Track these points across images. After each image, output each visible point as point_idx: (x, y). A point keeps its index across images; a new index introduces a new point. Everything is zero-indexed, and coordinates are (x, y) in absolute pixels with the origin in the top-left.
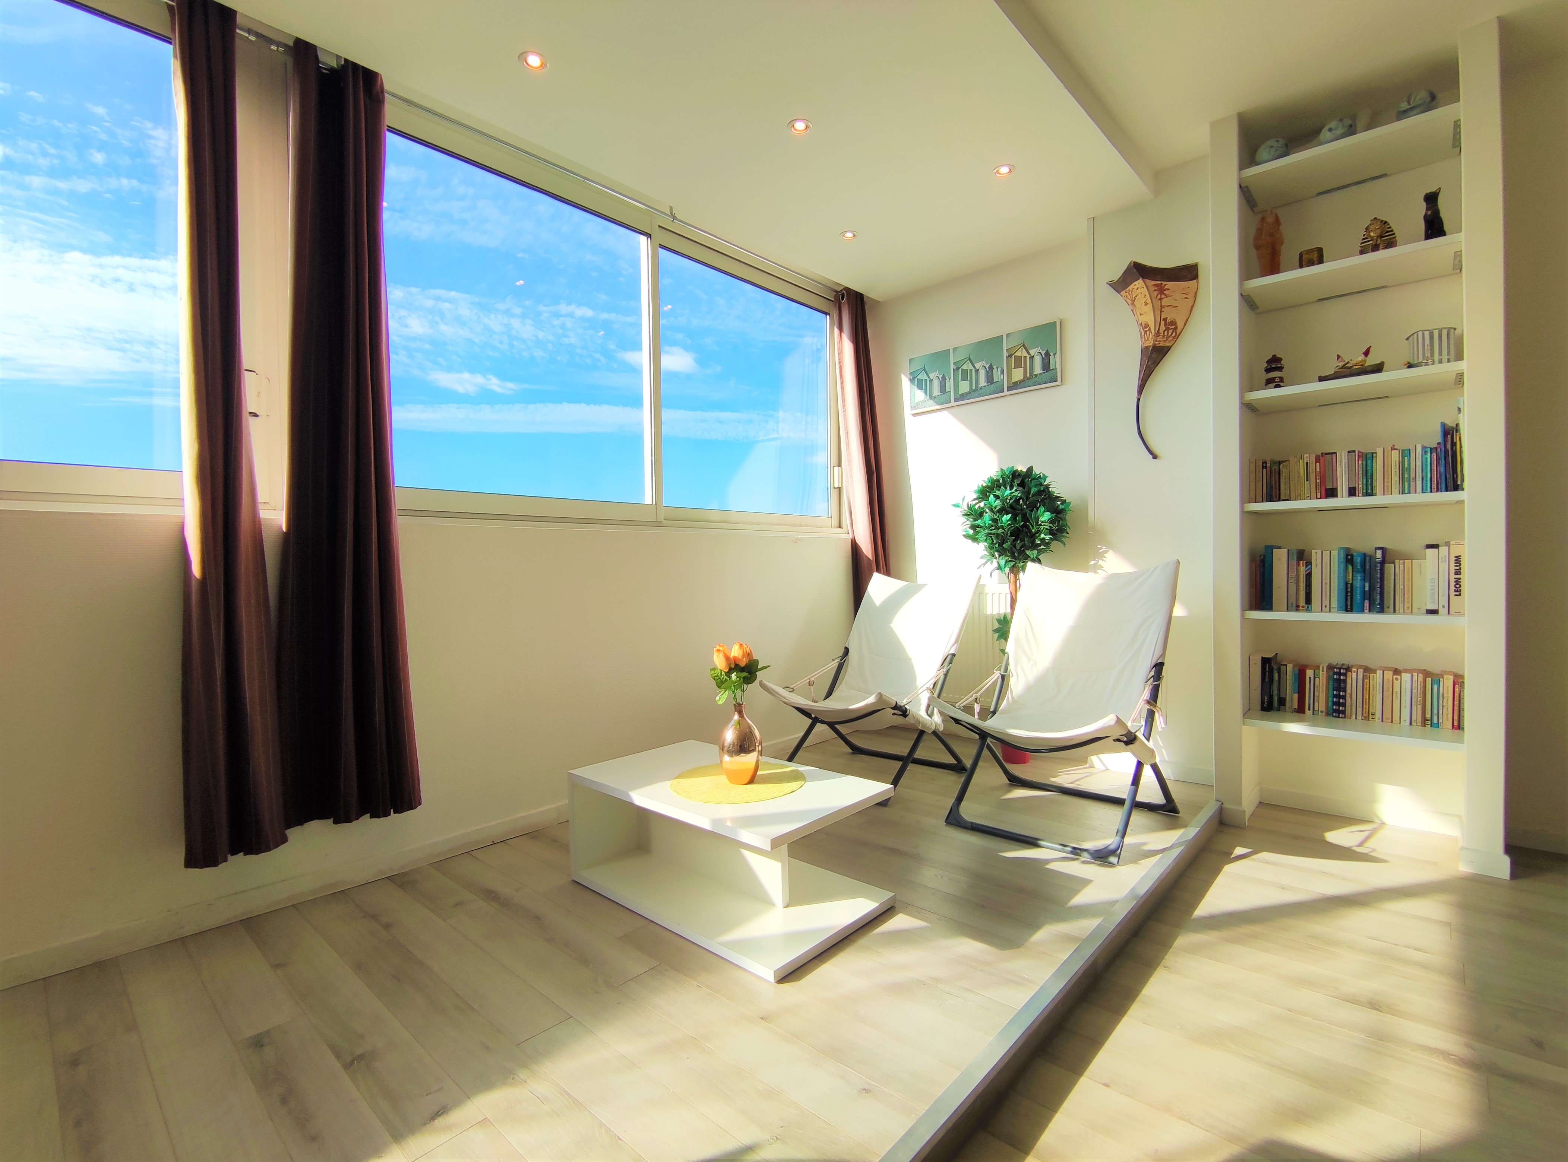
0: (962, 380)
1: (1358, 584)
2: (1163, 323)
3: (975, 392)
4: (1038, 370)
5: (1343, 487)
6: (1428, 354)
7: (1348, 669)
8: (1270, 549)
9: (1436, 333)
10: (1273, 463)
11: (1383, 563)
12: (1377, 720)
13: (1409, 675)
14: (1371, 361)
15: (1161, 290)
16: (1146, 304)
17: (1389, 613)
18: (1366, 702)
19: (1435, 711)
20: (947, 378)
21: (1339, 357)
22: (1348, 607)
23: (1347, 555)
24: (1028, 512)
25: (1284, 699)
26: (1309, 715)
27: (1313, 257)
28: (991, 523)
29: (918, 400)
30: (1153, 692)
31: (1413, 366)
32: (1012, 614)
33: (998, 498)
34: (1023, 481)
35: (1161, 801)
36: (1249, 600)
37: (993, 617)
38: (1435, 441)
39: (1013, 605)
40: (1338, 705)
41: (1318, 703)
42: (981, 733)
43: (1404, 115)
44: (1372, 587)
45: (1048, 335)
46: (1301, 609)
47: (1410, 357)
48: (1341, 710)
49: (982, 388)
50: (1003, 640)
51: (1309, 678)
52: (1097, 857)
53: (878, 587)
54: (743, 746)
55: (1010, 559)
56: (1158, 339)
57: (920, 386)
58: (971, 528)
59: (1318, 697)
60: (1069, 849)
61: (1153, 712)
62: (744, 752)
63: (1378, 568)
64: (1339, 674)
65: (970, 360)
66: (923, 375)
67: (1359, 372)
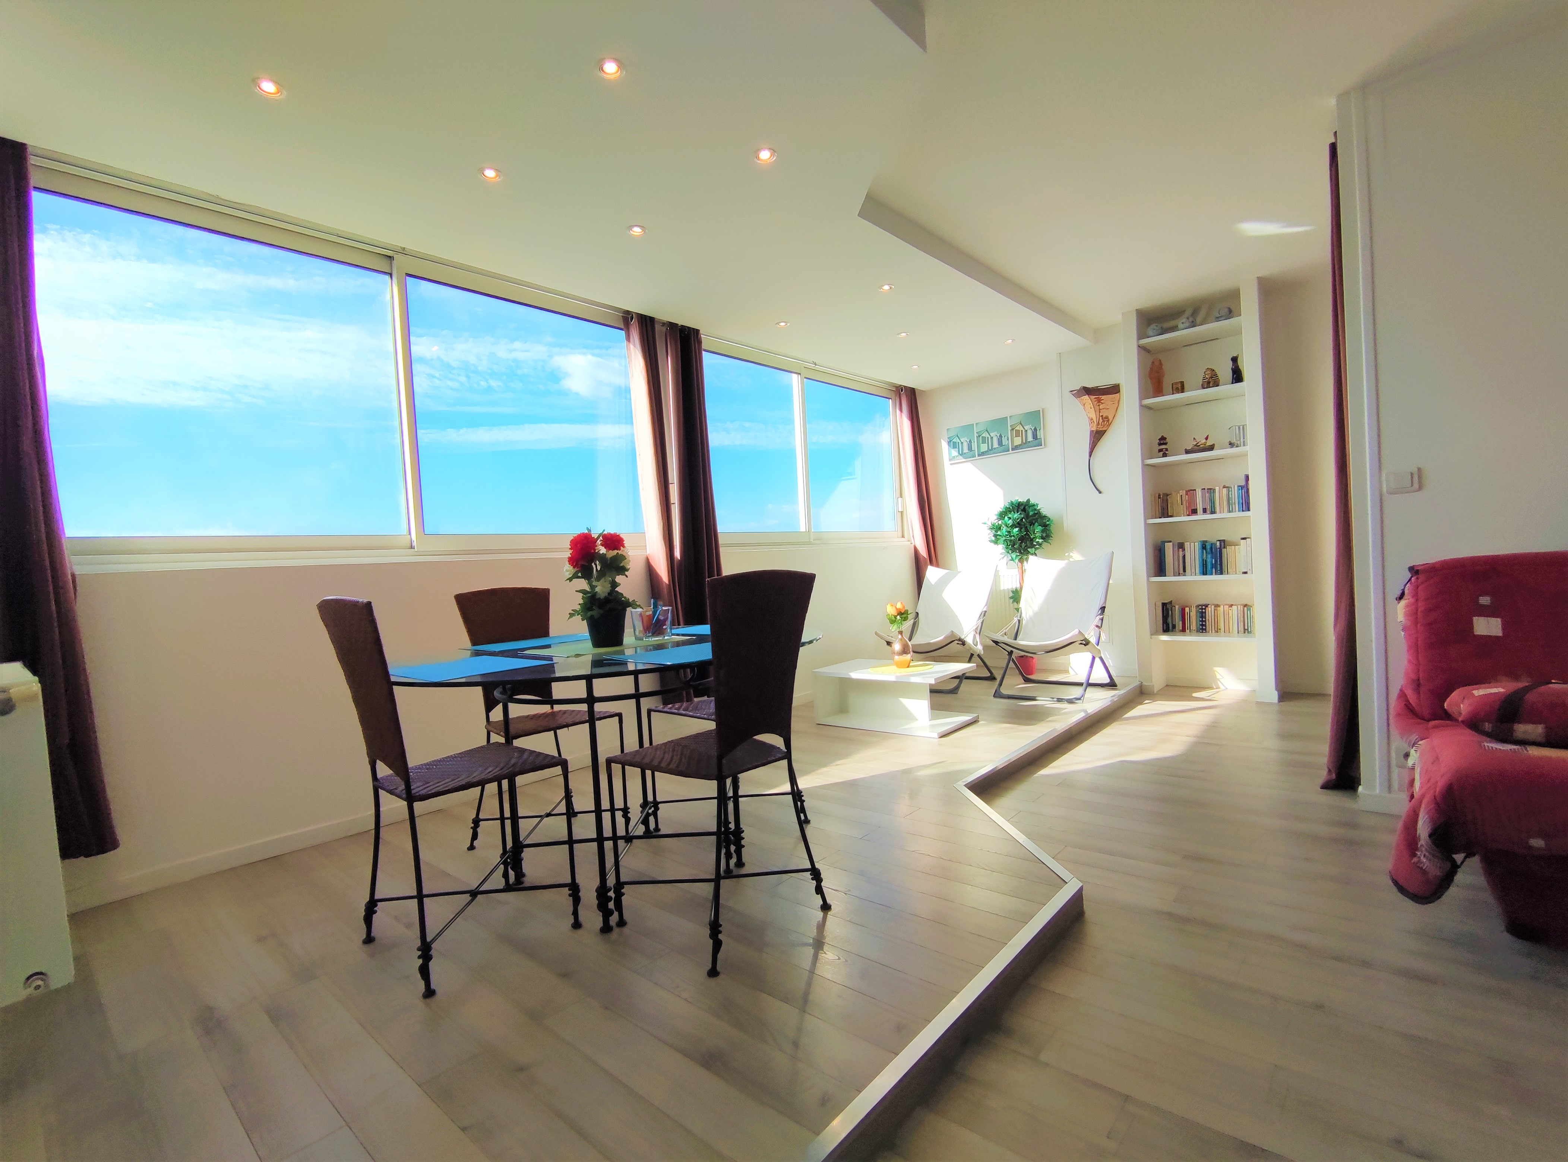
0: (982, 443)
1: (1209, 560)
2: (1101, 418)
3: (991, 451)
4: (1030, 438)
5: (1200, 510)
6: (1238, 439)
7: (1207, 606)
8: (1164, 543)
9: (1241, 427)
10: (1164, 494)
11: (1220, 548)
12: (1221, 632)
13: (1236, 607)
14: (1209, 443)
15: (1099, 401)
16: (1091, 408)
17: (1225, 574)
18: (1217, 622)
19: (1249, 625)
20: (972, 441)
21: (1194, 439)
22: (1204, 573)
23: (1203, 545)
24: (1029, 526)
25: (1175, 625)
26: (1188, 631)
27: (1179, 388)
28: (1006, 533)
29: (953, 456)
30: (1101, 621)
31: (1231, 445)
32: (1021, 588)
33: (1010, 518)
34: (1024, 508)
35: (1107, 680)
36: (1152, 571)
37: (1008, 589)
38: (1243, 483)
39: (1021, 582)
40: (1202, 625)
41: (1192, 625)
42: (1010, 649)
43: (1218, 320)
44: (1216, 561)
45: (1036, 417)
46: (1181, 574)
47: (1229, 441)
48: (1204, 627)
49: (995, 448)
50: (1017, 603)
51: (1187, 613)
52: (1070, 701)
53: (932, 574)
54: (905, 651)
55: (1018, 554)
56: (1099, 427)
57: (954, 447)
58: (993, 536)
59: (1192, 622)
60: (1055, 699)
61: (1100, 631)
62: (905, 654)
63: (1218, 551)
64: (1202, 609)
65: (987, 431)
66: (956, 440)
67: (1203, 449)
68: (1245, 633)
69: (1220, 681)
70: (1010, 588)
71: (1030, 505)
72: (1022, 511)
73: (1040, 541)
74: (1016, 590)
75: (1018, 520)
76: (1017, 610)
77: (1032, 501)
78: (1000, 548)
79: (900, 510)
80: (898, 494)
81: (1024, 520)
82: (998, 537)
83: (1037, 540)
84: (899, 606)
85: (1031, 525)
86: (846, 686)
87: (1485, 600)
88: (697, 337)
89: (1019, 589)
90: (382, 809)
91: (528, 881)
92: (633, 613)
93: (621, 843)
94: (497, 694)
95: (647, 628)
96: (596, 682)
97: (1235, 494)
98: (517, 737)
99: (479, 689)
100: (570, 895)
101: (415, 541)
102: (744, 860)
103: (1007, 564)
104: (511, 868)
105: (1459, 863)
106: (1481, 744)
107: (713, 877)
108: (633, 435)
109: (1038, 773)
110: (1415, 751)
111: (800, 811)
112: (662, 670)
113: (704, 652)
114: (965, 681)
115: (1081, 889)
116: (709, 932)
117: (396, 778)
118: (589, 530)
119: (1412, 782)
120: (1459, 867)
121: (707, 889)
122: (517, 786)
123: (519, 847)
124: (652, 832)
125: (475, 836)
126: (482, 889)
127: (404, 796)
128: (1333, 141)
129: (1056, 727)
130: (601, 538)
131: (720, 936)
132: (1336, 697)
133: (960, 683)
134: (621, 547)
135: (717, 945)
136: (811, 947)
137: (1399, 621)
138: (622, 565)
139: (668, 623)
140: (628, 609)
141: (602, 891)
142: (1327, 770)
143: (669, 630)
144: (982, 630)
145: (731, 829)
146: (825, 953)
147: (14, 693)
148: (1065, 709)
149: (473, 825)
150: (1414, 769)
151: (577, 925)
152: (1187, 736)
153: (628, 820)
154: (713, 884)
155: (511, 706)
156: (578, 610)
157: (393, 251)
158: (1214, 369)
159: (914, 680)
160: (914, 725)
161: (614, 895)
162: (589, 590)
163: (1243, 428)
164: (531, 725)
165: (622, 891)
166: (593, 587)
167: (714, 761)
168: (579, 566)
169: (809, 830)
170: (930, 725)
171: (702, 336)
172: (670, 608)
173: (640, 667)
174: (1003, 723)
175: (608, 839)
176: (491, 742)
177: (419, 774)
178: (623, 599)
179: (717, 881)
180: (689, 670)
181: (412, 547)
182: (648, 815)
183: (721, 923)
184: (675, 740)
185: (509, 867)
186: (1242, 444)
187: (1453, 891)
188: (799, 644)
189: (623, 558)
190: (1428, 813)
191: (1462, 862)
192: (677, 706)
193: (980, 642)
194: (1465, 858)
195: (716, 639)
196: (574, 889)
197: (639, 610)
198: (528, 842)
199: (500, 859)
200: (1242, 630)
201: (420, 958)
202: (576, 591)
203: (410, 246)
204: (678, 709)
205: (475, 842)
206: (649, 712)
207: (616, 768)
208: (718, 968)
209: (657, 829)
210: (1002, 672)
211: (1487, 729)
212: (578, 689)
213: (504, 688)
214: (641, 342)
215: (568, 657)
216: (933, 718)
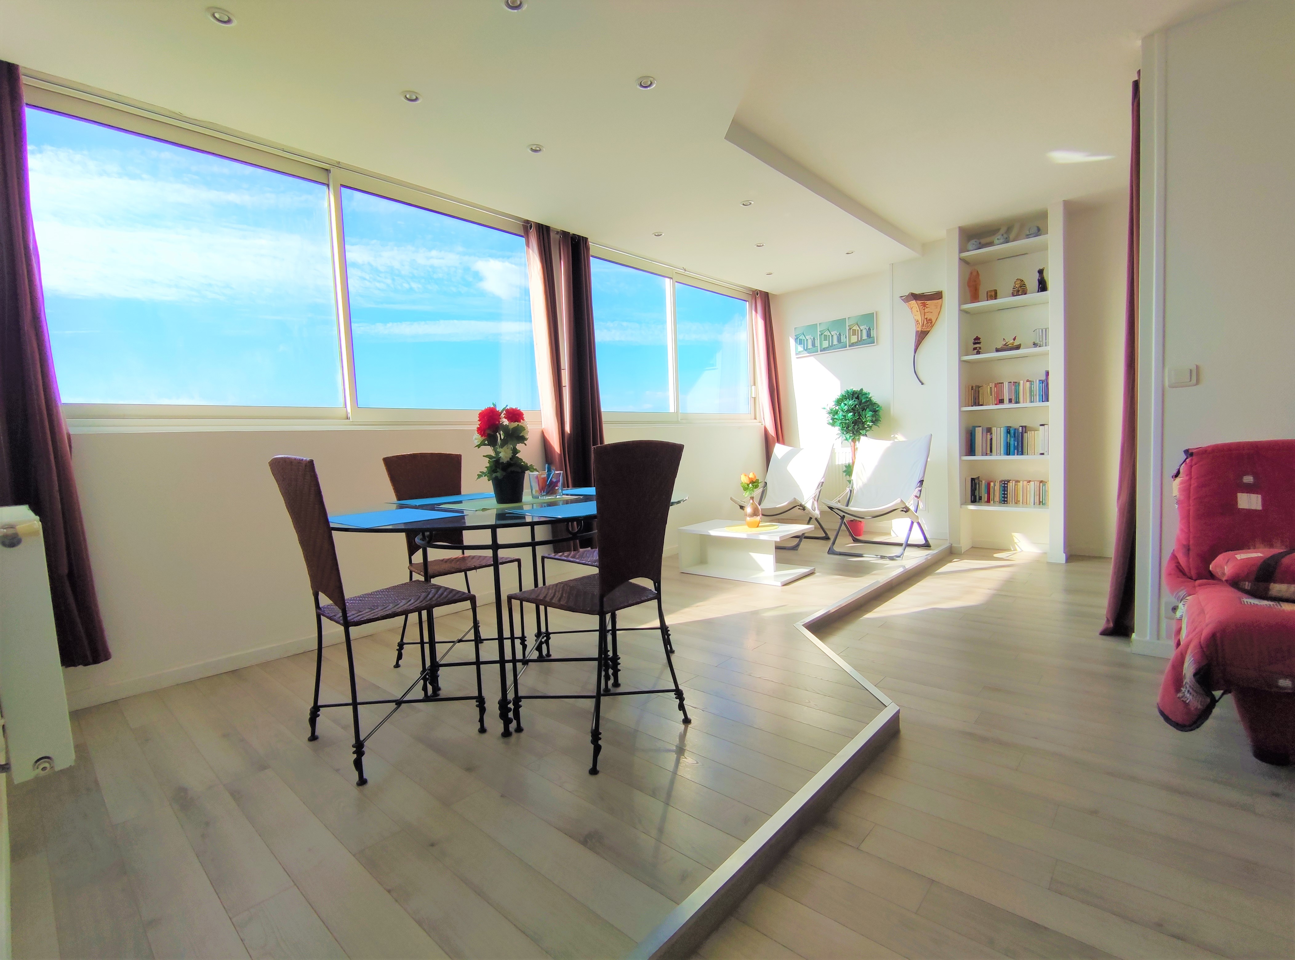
0: (824, 340)
1: (1012, 443)
2: (925, 320)
3: (831, 347)
4: (865, 337)
5: (1006, 400)
6: (1041, 340)
7: (1009, 481)
8: (974, 427)
9: (1044, 330)
10: (976, 386)
11: (1022, 433)
12: (1020, 503)
13: (1033, 482)
14: (1016, 343)
15: (924, 305)
16: (917, 311)
17: (1025, 455)
18: (1016, 495)
19: (1044, 498)
20: (816, 339)
21: (1004, 339)
22: (1008, 453)
23: (1008, 430)
24: (861, 412)
25: (981, 497)
26: (992, 502)
27: (993, 295)
28: (842, 417)
29: (799, 351)
30: (919, 492)
31: (1035, 345)
32: (853, 463)
33: (846, 404)
34: (858, 396)
35: (923, 542)
36: (964, 452)
37: (842, 464)
38: (1044, 378)
39: (853, 458)
40: (1004, 497)
41: (996, 497)
42: (842, 514)
43: (1028, 237)
44: (1018, 444)
45: (870, 319)
46: (988, 455)
47: (1033, 342)
48: (1005, 499)
49: (835, 345)
50: (849, 476)
51: (992, 487)
52: (892, 558)
53: (779, 450)
54: (755, 513)
55: (852, 435)
56: (923, 328)
57: (800, 343)
58: (831, 419)
59: (996, 495)
60: (879, 557)
61: (918, 501)
62: (755, 516)
63: (1020, 435)
64: (1005, 484)
65: (828, 330)
66: (802, 337)
67: (1010, 349)
68: (1040, 504)
69: (1017, 545)
70: (844, 463)
71: (863, 394)
72: (856, 398)
73: (871, 424)
74: (849, 465)
75: (852, 406)
76: (850, 481)
77: (865, 391)
78: (837, 430)
79: (753, 396)
80: (752, 383)
81: (857, 406)
82: (835, 420)
83: (868, 423)
84: (751, 476)
85: (863, 411)
86: (706, 541)
87: (1248, 479)
88: (586, 244)
89: (851, 465)
90: (324, 633)
91: (443, 693)
92: (531, 476)
93: (519, 665)
94: (418, 540)
95: (542, 488)
96: (499, 531)
97: (1037, 387)
98: (434, 576)
99: (403, 535)
100: (477, 706)
101: (350, 413)
102: (620, 681)
103: (842, 443)
104: (429, 682)
105: (1217, 698)
106: (1241, 600)
107: (595, 694)
108: (531, 331)
109: (864, 617)
110: (1183, 604)
111: (667, 641)
112: (554, 523)
113: (590, 509)
114: (804, 540)
115: (898, 712)
116: (591, 738)
117: (334, 607)
118: (495, 405)
119: (1179, 631)
120: (1217, 701)
121: (591, 703)
122: (434, 618)
123: (435, 666)
124: (545, 657)
125: (400, 657)
126: (406, 699)
127: (342, 622)
128: (1137, 79)
129: (879, 580)
130: (504, 412)
131: (600, 742)
132: (1116, 559)
133: (800, 541)
134: (521, 420)
135: (597, 749)
136: (674, 753)
137: (1174, 495)
138: (521, 435)
139: (560, 484)
140: (526, 472)
141: (503, 704)
142: (1106, 619)
143: (560, 491)
144: (820, 497)
145: (609, 656)
146: (686, 758)
147: (20, 529)
148: (888, 564)
149: (398, 648)
150: (1181, 619)
151: (483, 730)
152: (988, 589)
153: (525, 647)
154: (594, 700)
155: (429, 550)
156: (485, 472)
157: (330, 164)
158: (1023, 280)
159: (762, 537)
160: (761, 575)
161: (513, 707)
162: (494, 456)
163: (1046, 331)
164: (446, 567)
165: (520, 703)
166: (497, 453)
167: (597, 601)
168: (486, 435)
169: (673, 658)
170: (774, 575)
171: (590, 243)
172: (561, 472)
173: (536, 520)
174: (837, 575)
175: (509, 661)
176: (413, 579)
177: (354, 604)
178: (522, 463)
179: (598, 698)
180: (575, 523)
181: (348, 418)
182: (541, 643)
183: (601, 732)
184: (564, 582)
185: (428, 682)
186: (1044, 344)
187: (1209, 723)
188: (669, 504)
189: (523, 429)
190: (1193, 656)
191: (1220, 698)
192: (566, 554)
193: (818, 508)
194: (1223, 694)
195: (601, 498)
196: (481, 701)
197: (536, 473)
198: (442, 662)
199: (420, 675)
200: (1038, 502)
201: (355, 754)
202: (484, 456)
203: (345, 160)
204: (567, 556)
205: (400, 661)
206: (543, 558)
207: (516, 603)
208: (598, 768)
209: (548, 655)
210: (835, 533)
211: (1246, 588)
212: (485, 537)
213: (423, 535)
214: (539, 249)
215: (476, 511)
216: (777, 569)
